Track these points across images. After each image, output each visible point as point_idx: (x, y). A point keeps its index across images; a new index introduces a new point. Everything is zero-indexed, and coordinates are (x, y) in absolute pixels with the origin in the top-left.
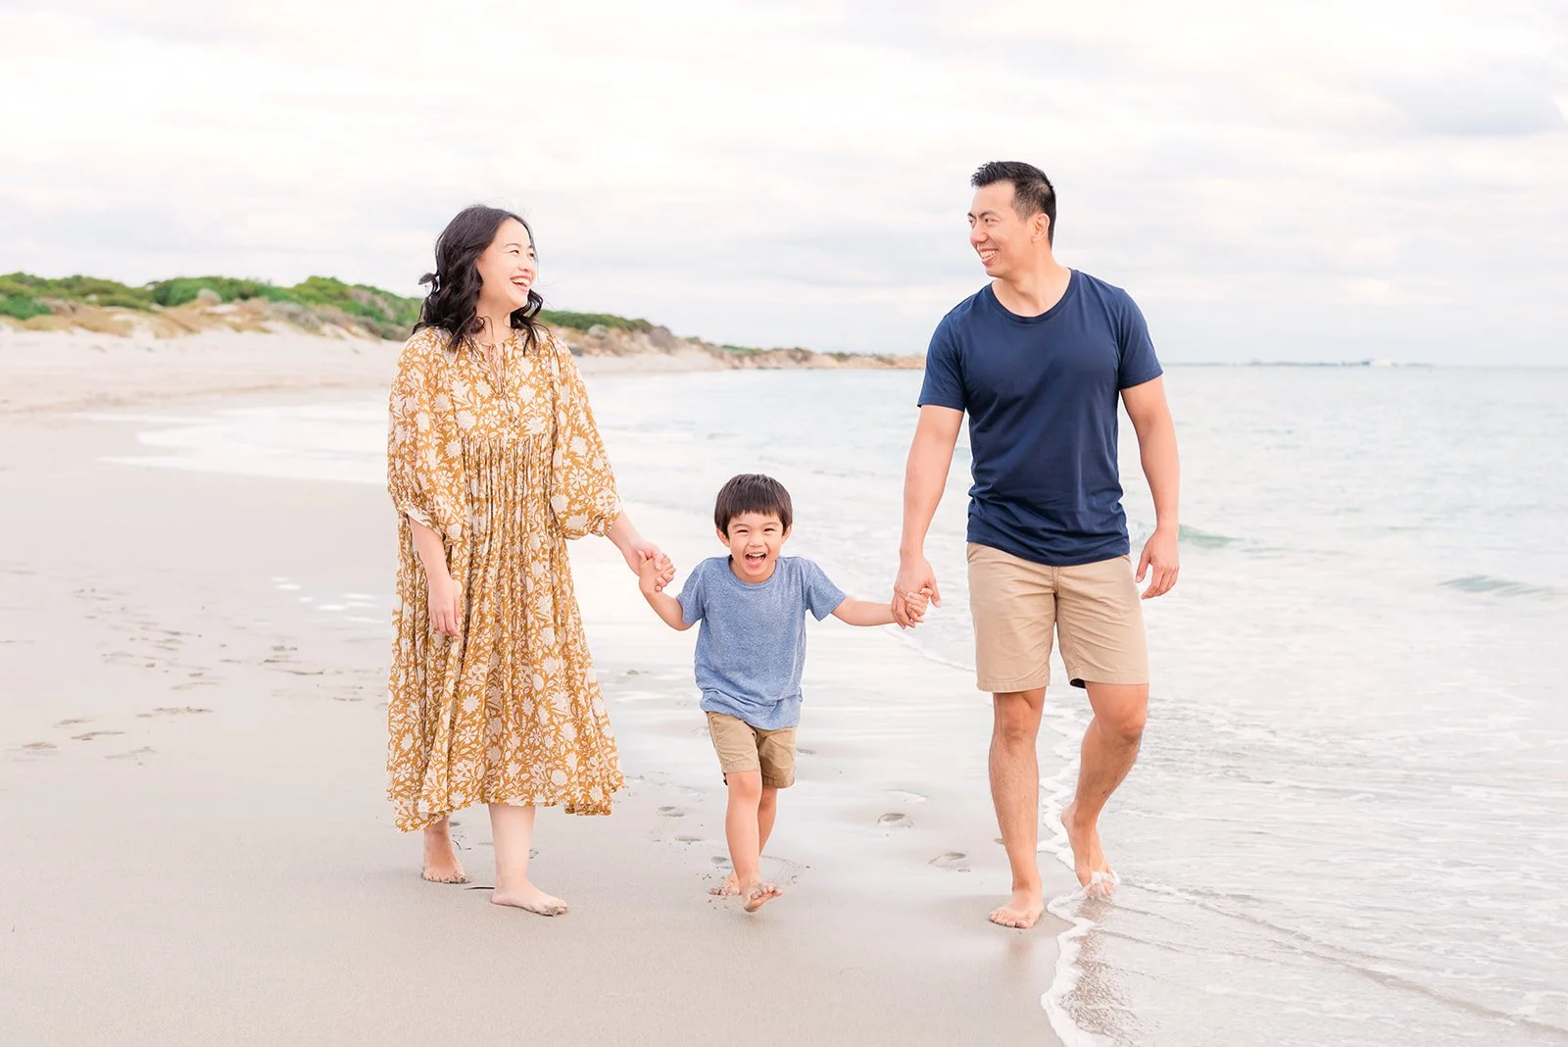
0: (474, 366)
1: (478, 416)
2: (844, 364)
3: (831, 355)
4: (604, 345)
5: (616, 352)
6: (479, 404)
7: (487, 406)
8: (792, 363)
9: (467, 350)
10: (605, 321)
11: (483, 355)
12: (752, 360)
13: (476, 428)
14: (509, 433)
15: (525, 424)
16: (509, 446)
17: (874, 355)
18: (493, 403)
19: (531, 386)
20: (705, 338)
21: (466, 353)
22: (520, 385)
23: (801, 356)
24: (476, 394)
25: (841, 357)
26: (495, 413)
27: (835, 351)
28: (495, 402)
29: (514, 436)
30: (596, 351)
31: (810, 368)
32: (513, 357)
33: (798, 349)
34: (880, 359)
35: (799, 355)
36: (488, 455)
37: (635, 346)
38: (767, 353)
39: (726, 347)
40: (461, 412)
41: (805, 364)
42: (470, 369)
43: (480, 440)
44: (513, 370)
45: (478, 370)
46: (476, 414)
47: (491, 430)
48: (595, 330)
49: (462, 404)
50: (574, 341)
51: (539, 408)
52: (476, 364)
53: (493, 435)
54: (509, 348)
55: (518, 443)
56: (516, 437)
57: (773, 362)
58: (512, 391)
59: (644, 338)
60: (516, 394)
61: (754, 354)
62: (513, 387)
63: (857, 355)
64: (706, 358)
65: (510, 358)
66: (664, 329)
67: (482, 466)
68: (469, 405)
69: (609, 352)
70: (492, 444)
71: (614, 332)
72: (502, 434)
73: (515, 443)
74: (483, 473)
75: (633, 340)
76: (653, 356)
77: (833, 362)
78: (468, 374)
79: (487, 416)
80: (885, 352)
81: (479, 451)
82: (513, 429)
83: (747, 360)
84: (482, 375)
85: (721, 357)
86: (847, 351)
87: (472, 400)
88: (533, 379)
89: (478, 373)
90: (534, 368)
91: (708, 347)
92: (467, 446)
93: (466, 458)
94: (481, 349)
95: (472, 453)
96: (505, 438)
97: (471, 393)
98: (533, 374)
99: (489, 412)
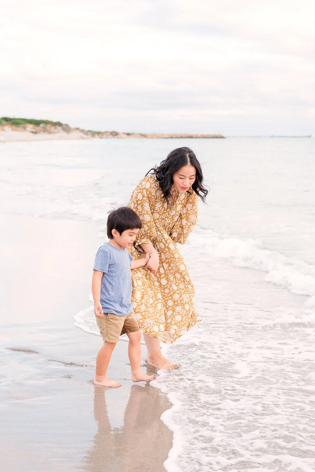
2: (129, 137)
3: (125, 133)
4: (45, 130)
5: (49, 133)
7: (165, 211)
8: (111, 136)
10: (46, 122)
12: (98, 135)
15: (174, 218)
17: (139, 134)
20: (82, 128)
23: (115, 134)
25: (128, 134)
27: (127, 132)
30: (42, 132)
31: (118, 138)
33: (114, 132)
34: (142, 135)
35: (114, 134)
37: (56, 131)
38: (103, 133)
39: (89, 131)
40: (155, 214)
41: (116, 137)
47: (163, 219)
48: (42, 125)
50: (34, 129)
53: (163, 221)
57: (105, 136)
59: (60, 128)
60: (176, 208)
61: (99, 133)
63: (134, 134)
64: (82, 134)
66: (67, 125)
69: (47, 133)
71: (48, 126)
73: (169, 223)
75: (55, 128)
76: (63, 134)
77: (126, 136)
80: (143, 132)
83: (96, 136)
85: (87, 134)
86: (130, 132)
91: (82, 131)
97: (161, 207)
99: (165, 214)
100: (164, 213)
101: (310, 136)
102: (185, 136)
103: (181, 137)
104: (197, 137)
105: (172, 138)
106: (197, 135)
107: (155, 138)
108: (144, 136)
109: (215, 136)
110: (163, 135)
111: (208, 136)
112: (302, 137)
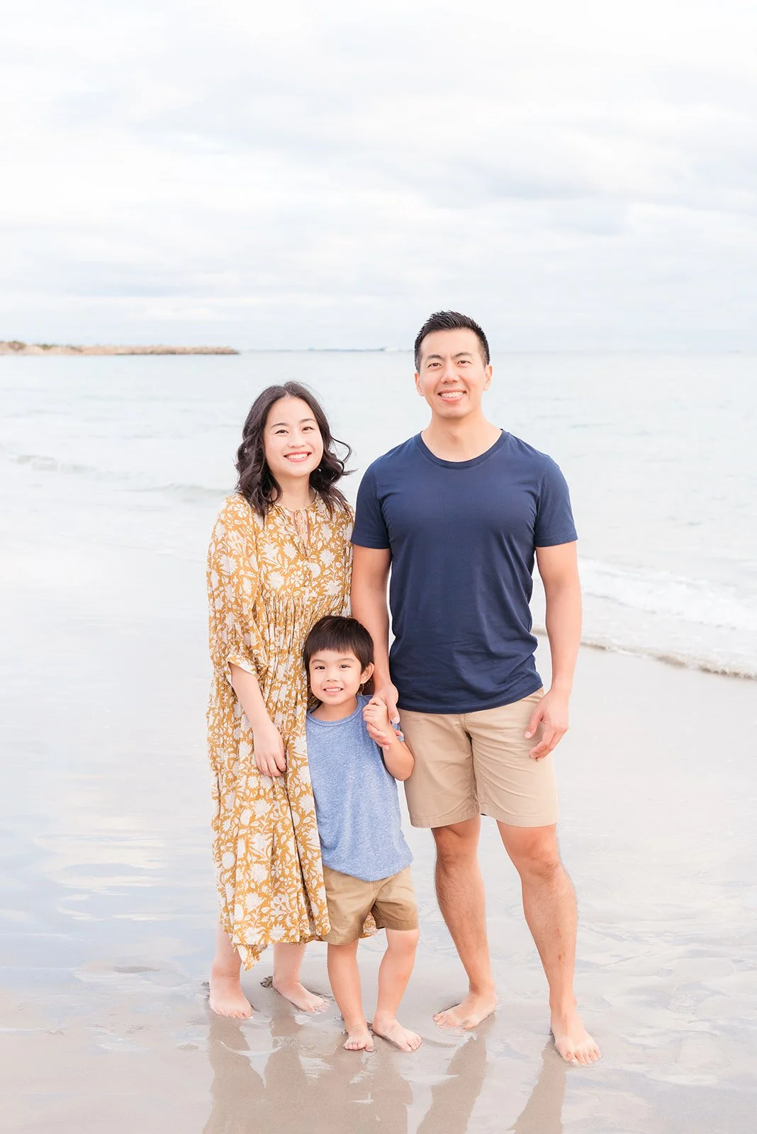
0: (282, 530)
1: (286, 576)
2: (47, 351)
3: (38, 345)
6: (286, 566)
7: (293, 566)
8: (11, 351)
9: (274, 515)
11: (289, 519)
13: (284, 587)
14: (310, 592)
15: (324, 585)
16: (309, 603)
17: (67, 346)
18: (298, 563)
19: (331, 550)
21: (274, 518)
22: (322, 549)
24: (284, 555)
25: (45, 347)
26: (300, 573)
27: (42, 343)
28: (300, 563)
29: (314, 594)
31: (25, 355)
32: (317, 522)
33: (15, 342)
34: (73, 348)
35: (17, 346)
36: (293, 612)
40: (272, 574)
41: (20, 352)
42: (278, 533)
43: (287, 598)
44: (317, 534)
45: (285, 532)
46: (283, 575)
47: (296, 589)
49: (273, 566)
51: (337, 572)
52: (283, 527)
53: (297, 594)
54: (312, 515)
55: (316, 601)
56: (316, 595)
58: (314, 553)
60: (318, 557)
62: (316, 550)
63: (57, 346)
65: (314, 523)
67: (289, 622)
68: (278, 566)
70: (296, 602)
72: (304, 592)
73: (314, 601)
74: (289, 628)
77: (41, 350)
78: (276, 538)
79: (293, 576)
80: (75, 343)
81: (286, 608)
82: (314, 588)
84: (288, 538)
86: (49, 343)
87: (281, 563)
88: (333, 545)
89: (285, 536)
90: (333, 535)
92: (277, 604)
93: (277, 615)
94: (287, 513)
95: (281, 610)
96: (306, 597)
97: (280, 555)
98: (332, 539)
99: (295, 572)
100: (292, 571)
101: (382, 350)
102: (159, 350)
103: (152, 353)
104: (184, 353)
105: (133, 354)
106: (185, 349)
107: (99, 354)
108: (77, 350)
109: (220, 351)
110: (116, 348)
111: (205, 351)
112: (369, 351)
